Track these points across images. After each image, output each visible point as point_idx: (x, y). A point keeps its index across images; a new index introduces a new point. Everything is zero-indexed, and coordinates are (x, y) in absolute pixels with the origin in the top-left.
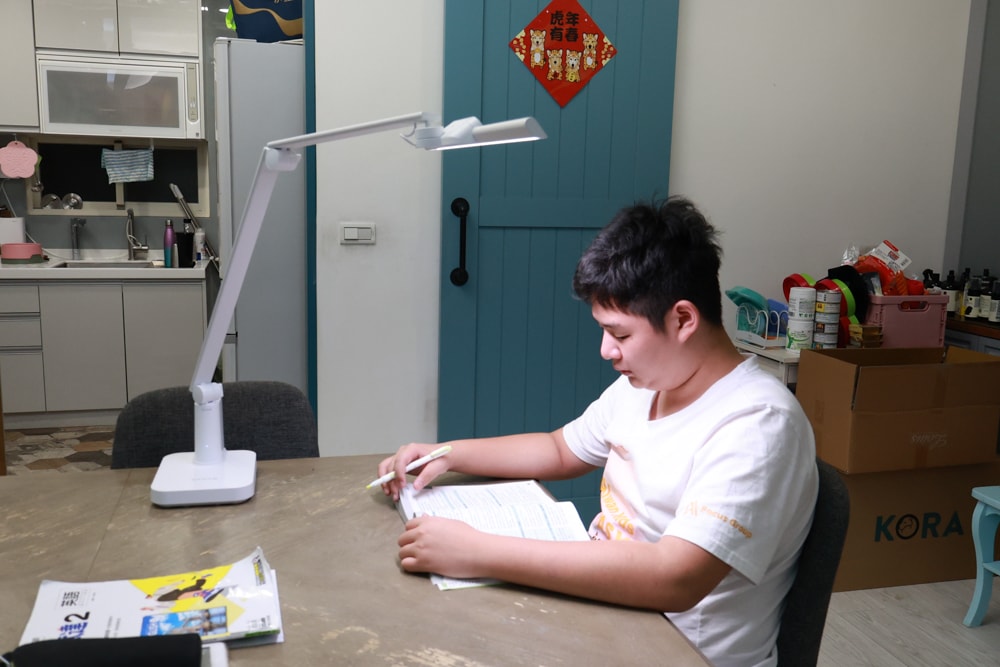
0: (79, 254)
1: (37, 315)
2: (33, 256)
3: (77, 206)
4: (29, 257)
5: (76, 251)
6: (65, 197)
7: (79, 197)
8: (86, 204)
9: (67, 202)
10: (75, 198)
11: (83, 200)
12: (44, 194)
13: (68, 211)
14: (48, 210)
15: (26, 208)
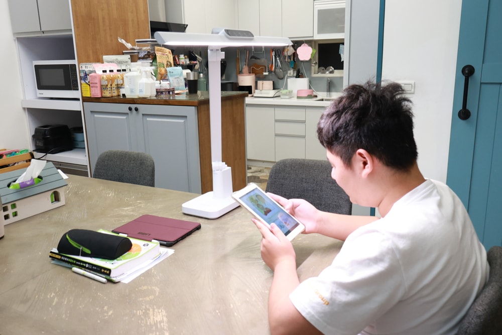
0: (330, 94)
1: (304, 122)
2: (308, 95)
3: (332, 72)
4: (306, 96)
5: (328, 93)
6: (327, 68)
7: (333, 69)
8: (336, 71)
9: (328, 70)
10: (332, 68)
11: (335, 69)
12: (319, 67)
13: (327, 75)
14: (320, 75)
15: (311, 74)
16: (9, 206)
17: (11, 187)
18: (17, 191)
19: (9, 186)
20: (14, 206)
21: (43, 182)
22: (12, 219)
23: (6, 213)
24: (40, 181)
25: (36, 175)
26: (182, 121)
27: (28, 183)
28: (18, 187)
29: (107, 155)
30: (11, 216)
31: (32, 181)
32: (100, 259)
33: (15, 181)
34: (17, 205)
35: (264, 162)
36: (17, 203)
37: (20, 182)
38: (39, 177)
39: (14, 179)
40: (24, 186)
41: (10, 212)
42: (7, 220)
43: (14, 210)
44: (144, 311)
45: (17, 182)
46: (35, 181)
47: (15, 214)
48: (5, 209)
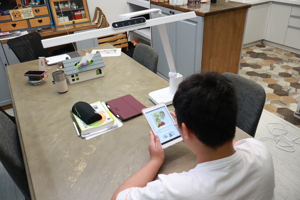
16: (75, 75)
17: (77, 66)
18: (79, 68)
19: (76, 65)
20: (77, 75)
21: (93, 64)
22: (76, 81)
23: (73, 78)
24: (92, 63)
25: (90, 60)
26: (195, 25)
27: (85, 64)
28: (80, 66)
29: (139, 46)
30: (76, 80)
31: (87, 63)
32: (83, 122)
33: (78, 63)
34: (78, 75)
35: (276, 43)
36: (78, 74)
37: (81, 63)
38: (92, 61)
39: (78, 62)
40: (83, 66)
41: (75, 78)
42: (74, 82)
43: (77, 77)
44: (79, 161)
45: (80, 63)
46: (89, 63)
47: (78, 79)
48: (73, 76)
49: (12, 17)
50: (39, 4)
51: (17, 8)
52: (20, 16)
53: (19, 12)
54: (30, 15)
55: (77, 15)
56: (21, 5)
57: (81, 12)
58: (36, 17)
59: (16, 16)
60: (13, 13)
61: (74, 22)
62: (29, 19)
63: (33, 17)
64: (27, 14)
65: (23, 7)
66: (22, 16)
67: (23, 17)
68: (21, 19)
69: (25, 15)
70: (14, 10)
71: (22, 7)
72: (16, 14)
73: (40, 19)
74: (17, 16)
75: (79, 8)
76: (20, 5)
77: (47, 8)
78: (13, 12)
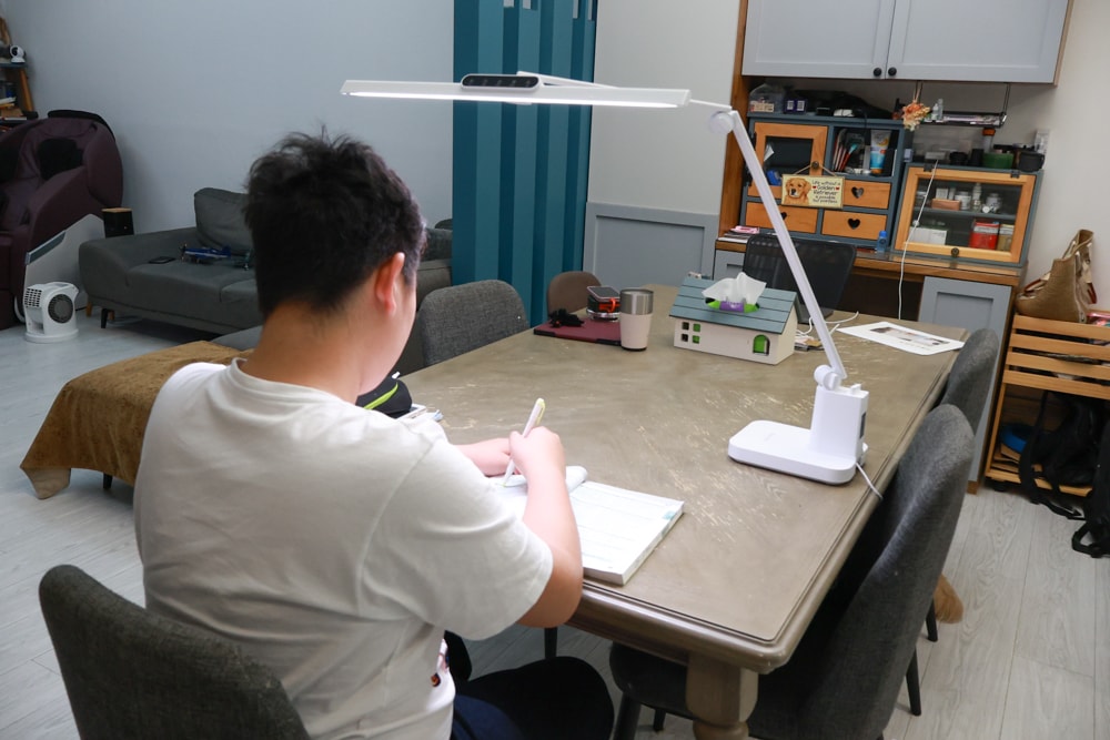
16: (692, 324)
17: (712, 304)
18: (713, 312)
20: (697, 328)
21: (756, 314)
22: (689, 344)
23: (685, 332)
24: (756, 311)
25: (751, 301)
27: (733, 306)
30: (690, 339)
34: (702, 328)
36: (703, 325)
37: (723, 300)
38: (757, 305)
40: (726, 308)
41: (690, 333)
42: (680, 337)
43: (696, 334)
46: (746, 309)
47: (696, 340)
48: (686, 326)
49: (785, 193)
50: (872, 174)
51: (806, 173)
52: (804, 194)
53: (806, 184)
54: (831, 199)
55: (979, 234)
56: (821, 165)
57: (999, 227)
58: (846, 208)
59: (794, 191)
60: (790, 183)
61: (955, 254)
62: (825, 209)
63: (838, 204)
64: (824, 195)
65: (824, 173)
66: (811, 195)
67: (812, 199)
68: (804, 205)
69: (819, 195)
70: (794, 177)
71: (820, 172)
72: (795, 187)
73: (855, 216)
74: (796, 194)
75: (998, 212)
76: (816, 167)
77: (888, 189)
78: (791, 180)
